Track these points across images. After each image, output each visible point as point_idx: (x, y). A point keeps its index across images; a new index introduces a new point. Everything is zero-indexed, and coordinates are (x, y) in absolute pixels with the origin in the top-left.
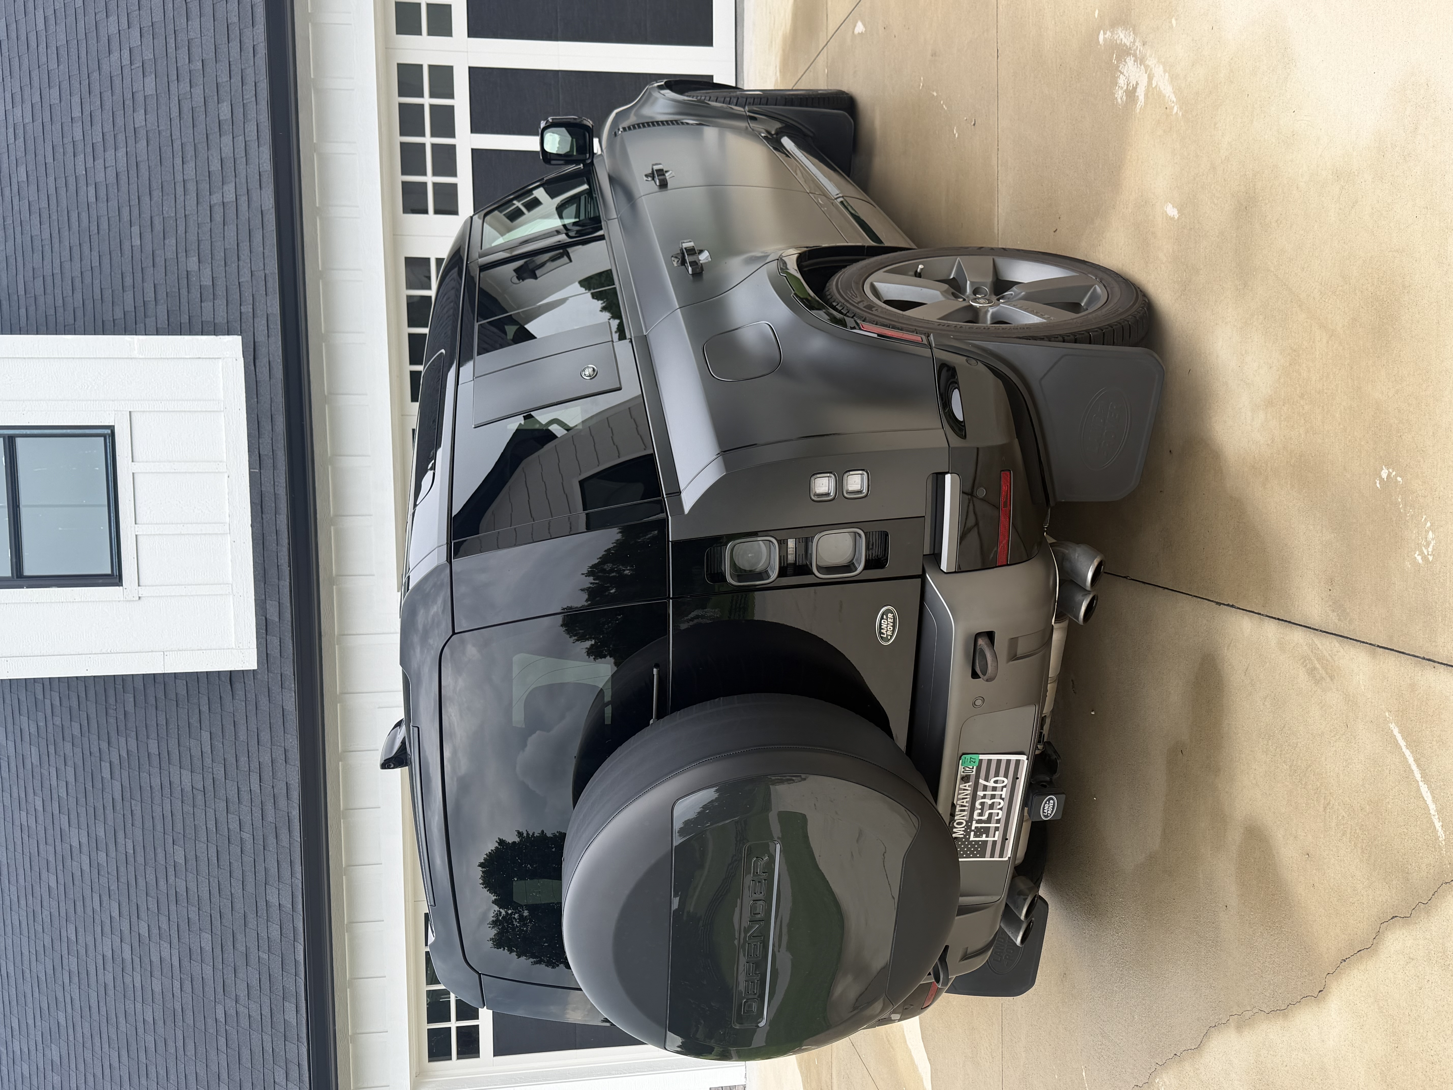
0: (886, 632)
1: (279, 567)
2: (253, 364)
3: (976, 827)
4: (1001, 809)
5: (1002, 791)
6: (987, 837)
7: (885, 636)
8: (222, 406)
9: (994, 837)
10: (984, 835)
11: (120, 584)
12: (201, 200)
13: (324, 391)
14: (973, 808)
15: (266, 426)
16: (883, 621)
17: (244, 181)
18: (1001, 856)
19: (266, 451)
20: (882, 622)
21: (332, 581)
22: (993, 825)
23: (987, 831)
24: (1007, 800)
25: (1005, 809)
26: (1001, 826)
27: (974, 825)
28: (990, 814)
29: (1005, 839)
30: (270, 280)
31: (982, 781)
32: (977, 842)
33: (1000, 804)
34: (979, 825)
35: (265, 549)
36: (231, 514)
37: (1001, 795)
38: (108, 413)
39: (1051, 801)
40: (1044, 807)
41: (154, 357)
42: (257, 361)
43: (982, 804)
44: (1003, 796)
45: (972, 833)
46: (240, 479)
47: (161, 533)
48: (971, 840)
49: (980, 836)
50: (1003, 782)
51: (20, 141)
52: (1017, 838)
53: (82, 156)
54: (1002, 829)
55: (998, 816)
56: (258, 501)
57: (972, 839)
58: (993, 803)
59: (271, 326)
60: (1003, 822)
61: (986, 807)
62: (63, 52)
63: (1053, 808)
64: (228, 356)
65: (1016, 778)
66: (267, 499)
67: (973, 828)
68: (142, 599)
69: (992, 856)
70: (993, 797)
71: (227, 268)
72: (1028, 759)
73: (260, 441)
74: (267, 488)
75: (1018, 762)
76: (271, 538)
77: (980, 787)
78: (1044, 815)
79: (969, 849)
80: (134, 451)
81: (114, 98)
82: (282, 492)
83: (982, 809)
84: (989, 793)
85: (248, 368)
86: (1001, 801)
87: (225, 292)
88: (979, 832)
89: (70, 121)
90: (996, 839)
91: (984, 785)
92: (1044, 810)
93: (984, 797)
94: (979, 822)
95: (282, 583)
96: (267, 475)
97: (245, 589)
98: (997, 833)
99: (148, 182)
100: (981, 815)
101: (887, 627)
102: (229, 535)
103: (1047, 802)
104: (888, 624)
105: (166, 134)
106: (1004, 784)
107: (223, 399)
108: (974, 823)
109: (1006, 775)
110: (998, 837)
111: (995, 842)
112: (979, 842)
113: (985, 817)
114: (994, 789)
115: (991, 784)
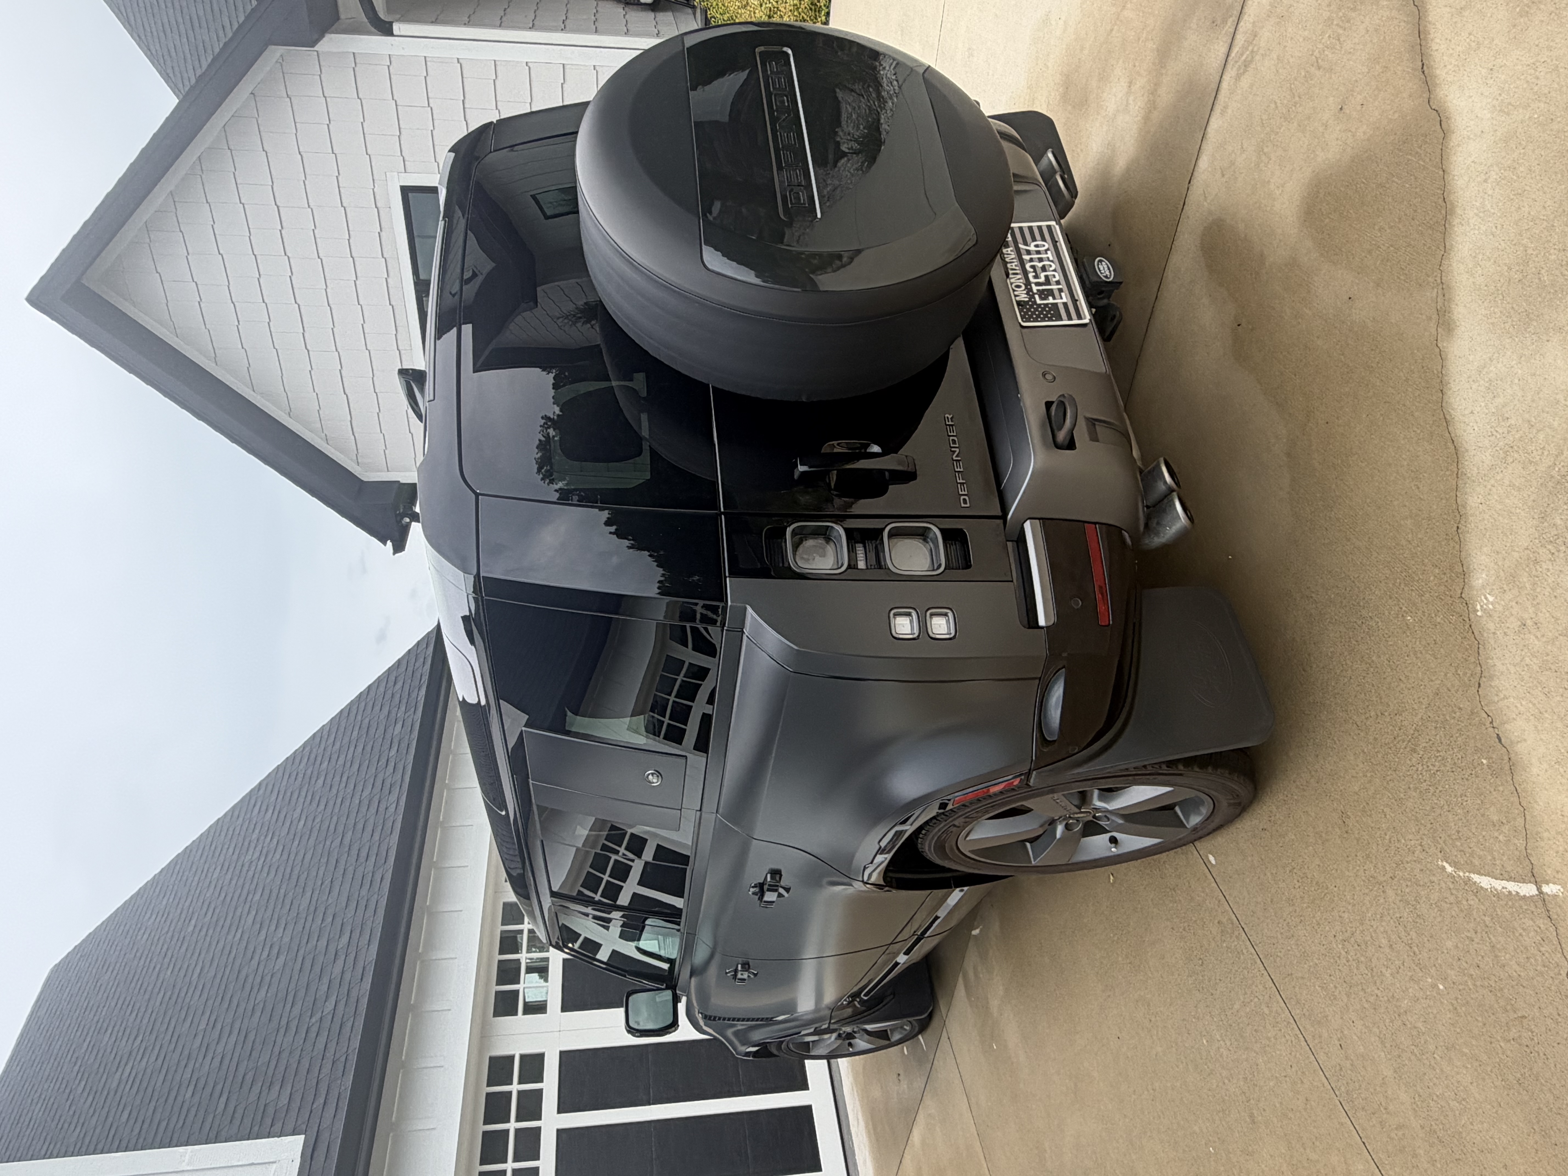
4: (1055, 270)
12: (299, 1029)
14: (1025, 273)
23: (1051, 293)
24: (1056, 260)
26: (1063, 286)
28: (1047, 277)
30: (350, 1059)
34: (1040, 288)
39: (1104, 263)
40: (1099, 268)
43: (1033, 267)
44: (1051, 258)
49: (1046, 298)
53: (194, 1062)
54: (1065, 289)
59: (340, 1104)
60: (1063, 282)
63: (1109, 269)
65: (1055, 242)
71: (309, 1076)
72: (1058, 224)
78: (1103, 276)
81: (242, 995)
87: (299, 1104)
88: (1044, 294)
90: (1065, 300)
92: (1100, 271)
98: (1063, 294)
99: (251, 1046)
100: (1036, 277)
103: (1100, 264)
105: (282, 993)
108: (1033, 285)
109: (1044, 239)
110: (1065, 298)
111: (1065, 304)
112: (1047, 304)
113: (1042, 280)
114: (1038, 252)
115: (1032, 248)
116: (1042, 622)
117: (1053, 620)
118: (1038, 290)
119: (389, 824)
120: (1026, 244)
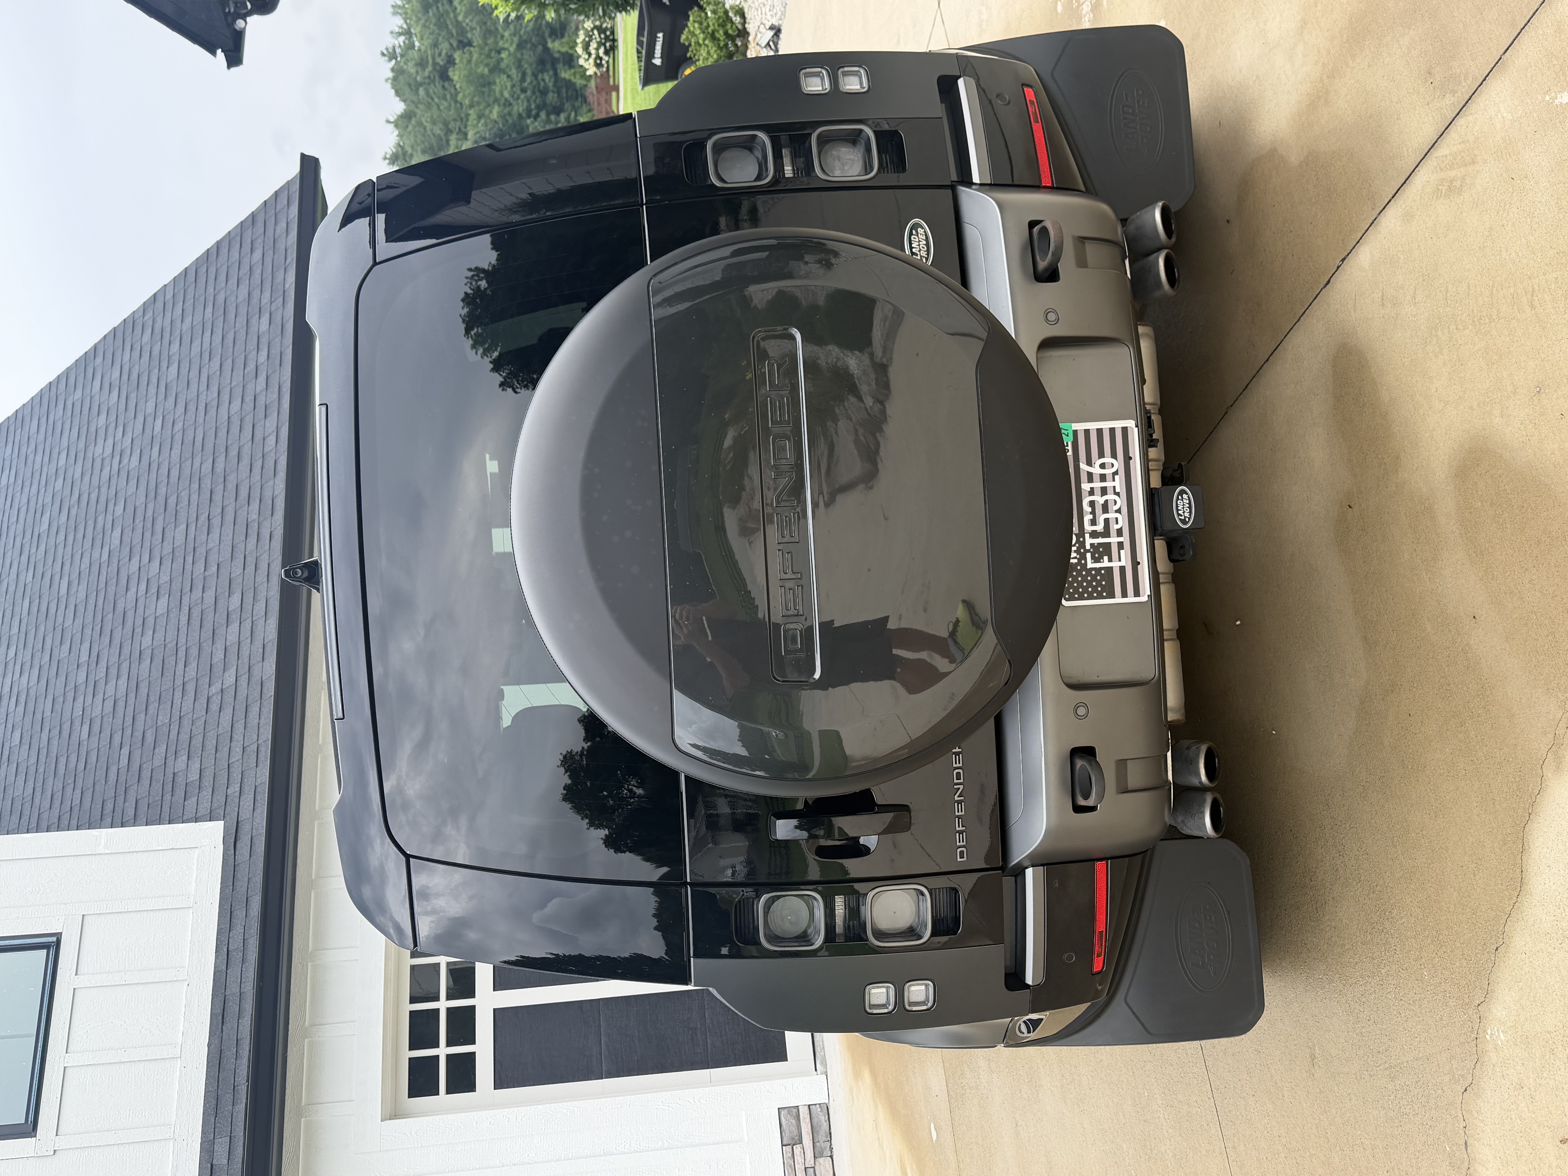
0: (920, 251)
1: (236, 1088)
2: (233, 848)
3: (1091, 544)
4: (1119, 511)
5: (1114, 480)
6: (1110, 560)
7: (919, 257)
8: (192, 901)
9: (1120, 560)
10: (1106, 558)
11: (33, 1134)
12: (199, 696)
13: (311, 875)
15: (240, 914)
16: (912, 237)
17: (246, 660)
18: (1137, 593)
19: (236, 943)
20: (912, 239)
21: (299, 1113)
22: (1114, 540)
24: (1124, 495)
25: (1125, 510)
26: (1125, 539)
27: (1089, 541)
28: (1107, 521)
29: (1135, 564)
30: (262, 749)
31: (1083, 466)
32: (1098, 570)
33: (1115, 502)
35: (221, 1070)
36: (185, 1032)
37: (1114, 487)
38: (57, 918)
39: (1185, 496)
40: (1177, 506)
41: (121, 851)
42: (238, 843)
43: (1092, 504)
44: (1118, 490)
45: (1089, 555)
46: (201, 987)
47: (96, 1063)
48: (1088, 567)
49: (1100, 559)
50: (1113, 465)
51: (21, 708)
52: (1152, 563)
53: (82, 697)
54: (1127, 545)
55: (1117, 523)
56: (219, 1011)
57: (1090, 565)
58: (1106, 501)
59: (258, 798)
60: (1126, 532)
61: (1099, 510)
62: (81, 608)
63: (1190, 507)
64: (206, 844)
65: (1128, 459)
66: (231, 1004)
67: (1088, 547)
68: (57, 1152)
69: (1124, 594)
70: (1104, 491)
71: (217, 755)
72: (1137, 426)
73: (231, 935)
74: (233, 988)
75: (1125, 430)
76: (230, 1054)
77: (1084, 477)
78: (1180, 519)
79: (1089, 584)
80: (80, 961)
81: (125, 630)
82: (249, 988)
83: (1093, 512)
84: (1097, 485)
85: (227, 854)
86: (1116, 498)
87: (212, 780)
88: (1097, 553)
89: (76, 667)
90: (1123, 563)
91: (1088, 472)
92: (1178, 510)
93: (1092, 492)
94: (1094, 534)
95: (237, 1108)
96: (234, 972)
97: (191, 1130)
98: (1123, 553)
99: (145, 699)
100: (1093, 522)
101: (919, 245)
102: (179, 1059)
103: (1180, 497)
104: (919, 241)
105: (171, 646)
106: (1114, 470)
107: (193, 893)
108: (1087, 536)
109: (1114, 455)
110: (1125, 560)
111: (1122, 569)
112: (1101, 569)
113: (1100, 527)
114: (1103, 478)
115: (1096, 470)
116: (1029, 980)
117: (1040, 979)
118: (1092, 545)
119: (270, 463)
120: (1089, 463)
